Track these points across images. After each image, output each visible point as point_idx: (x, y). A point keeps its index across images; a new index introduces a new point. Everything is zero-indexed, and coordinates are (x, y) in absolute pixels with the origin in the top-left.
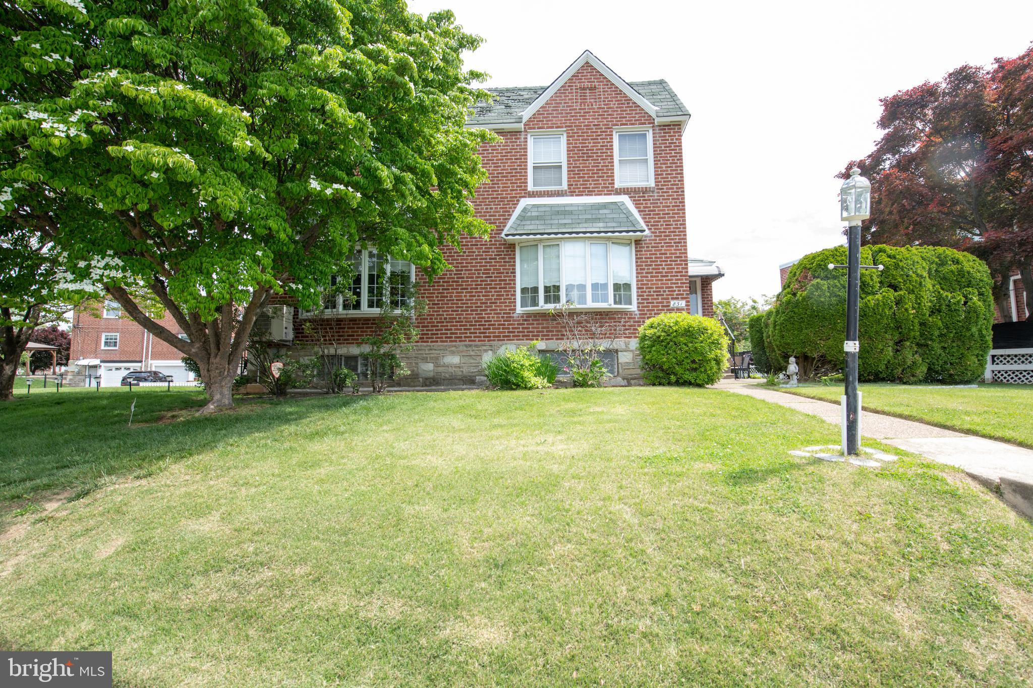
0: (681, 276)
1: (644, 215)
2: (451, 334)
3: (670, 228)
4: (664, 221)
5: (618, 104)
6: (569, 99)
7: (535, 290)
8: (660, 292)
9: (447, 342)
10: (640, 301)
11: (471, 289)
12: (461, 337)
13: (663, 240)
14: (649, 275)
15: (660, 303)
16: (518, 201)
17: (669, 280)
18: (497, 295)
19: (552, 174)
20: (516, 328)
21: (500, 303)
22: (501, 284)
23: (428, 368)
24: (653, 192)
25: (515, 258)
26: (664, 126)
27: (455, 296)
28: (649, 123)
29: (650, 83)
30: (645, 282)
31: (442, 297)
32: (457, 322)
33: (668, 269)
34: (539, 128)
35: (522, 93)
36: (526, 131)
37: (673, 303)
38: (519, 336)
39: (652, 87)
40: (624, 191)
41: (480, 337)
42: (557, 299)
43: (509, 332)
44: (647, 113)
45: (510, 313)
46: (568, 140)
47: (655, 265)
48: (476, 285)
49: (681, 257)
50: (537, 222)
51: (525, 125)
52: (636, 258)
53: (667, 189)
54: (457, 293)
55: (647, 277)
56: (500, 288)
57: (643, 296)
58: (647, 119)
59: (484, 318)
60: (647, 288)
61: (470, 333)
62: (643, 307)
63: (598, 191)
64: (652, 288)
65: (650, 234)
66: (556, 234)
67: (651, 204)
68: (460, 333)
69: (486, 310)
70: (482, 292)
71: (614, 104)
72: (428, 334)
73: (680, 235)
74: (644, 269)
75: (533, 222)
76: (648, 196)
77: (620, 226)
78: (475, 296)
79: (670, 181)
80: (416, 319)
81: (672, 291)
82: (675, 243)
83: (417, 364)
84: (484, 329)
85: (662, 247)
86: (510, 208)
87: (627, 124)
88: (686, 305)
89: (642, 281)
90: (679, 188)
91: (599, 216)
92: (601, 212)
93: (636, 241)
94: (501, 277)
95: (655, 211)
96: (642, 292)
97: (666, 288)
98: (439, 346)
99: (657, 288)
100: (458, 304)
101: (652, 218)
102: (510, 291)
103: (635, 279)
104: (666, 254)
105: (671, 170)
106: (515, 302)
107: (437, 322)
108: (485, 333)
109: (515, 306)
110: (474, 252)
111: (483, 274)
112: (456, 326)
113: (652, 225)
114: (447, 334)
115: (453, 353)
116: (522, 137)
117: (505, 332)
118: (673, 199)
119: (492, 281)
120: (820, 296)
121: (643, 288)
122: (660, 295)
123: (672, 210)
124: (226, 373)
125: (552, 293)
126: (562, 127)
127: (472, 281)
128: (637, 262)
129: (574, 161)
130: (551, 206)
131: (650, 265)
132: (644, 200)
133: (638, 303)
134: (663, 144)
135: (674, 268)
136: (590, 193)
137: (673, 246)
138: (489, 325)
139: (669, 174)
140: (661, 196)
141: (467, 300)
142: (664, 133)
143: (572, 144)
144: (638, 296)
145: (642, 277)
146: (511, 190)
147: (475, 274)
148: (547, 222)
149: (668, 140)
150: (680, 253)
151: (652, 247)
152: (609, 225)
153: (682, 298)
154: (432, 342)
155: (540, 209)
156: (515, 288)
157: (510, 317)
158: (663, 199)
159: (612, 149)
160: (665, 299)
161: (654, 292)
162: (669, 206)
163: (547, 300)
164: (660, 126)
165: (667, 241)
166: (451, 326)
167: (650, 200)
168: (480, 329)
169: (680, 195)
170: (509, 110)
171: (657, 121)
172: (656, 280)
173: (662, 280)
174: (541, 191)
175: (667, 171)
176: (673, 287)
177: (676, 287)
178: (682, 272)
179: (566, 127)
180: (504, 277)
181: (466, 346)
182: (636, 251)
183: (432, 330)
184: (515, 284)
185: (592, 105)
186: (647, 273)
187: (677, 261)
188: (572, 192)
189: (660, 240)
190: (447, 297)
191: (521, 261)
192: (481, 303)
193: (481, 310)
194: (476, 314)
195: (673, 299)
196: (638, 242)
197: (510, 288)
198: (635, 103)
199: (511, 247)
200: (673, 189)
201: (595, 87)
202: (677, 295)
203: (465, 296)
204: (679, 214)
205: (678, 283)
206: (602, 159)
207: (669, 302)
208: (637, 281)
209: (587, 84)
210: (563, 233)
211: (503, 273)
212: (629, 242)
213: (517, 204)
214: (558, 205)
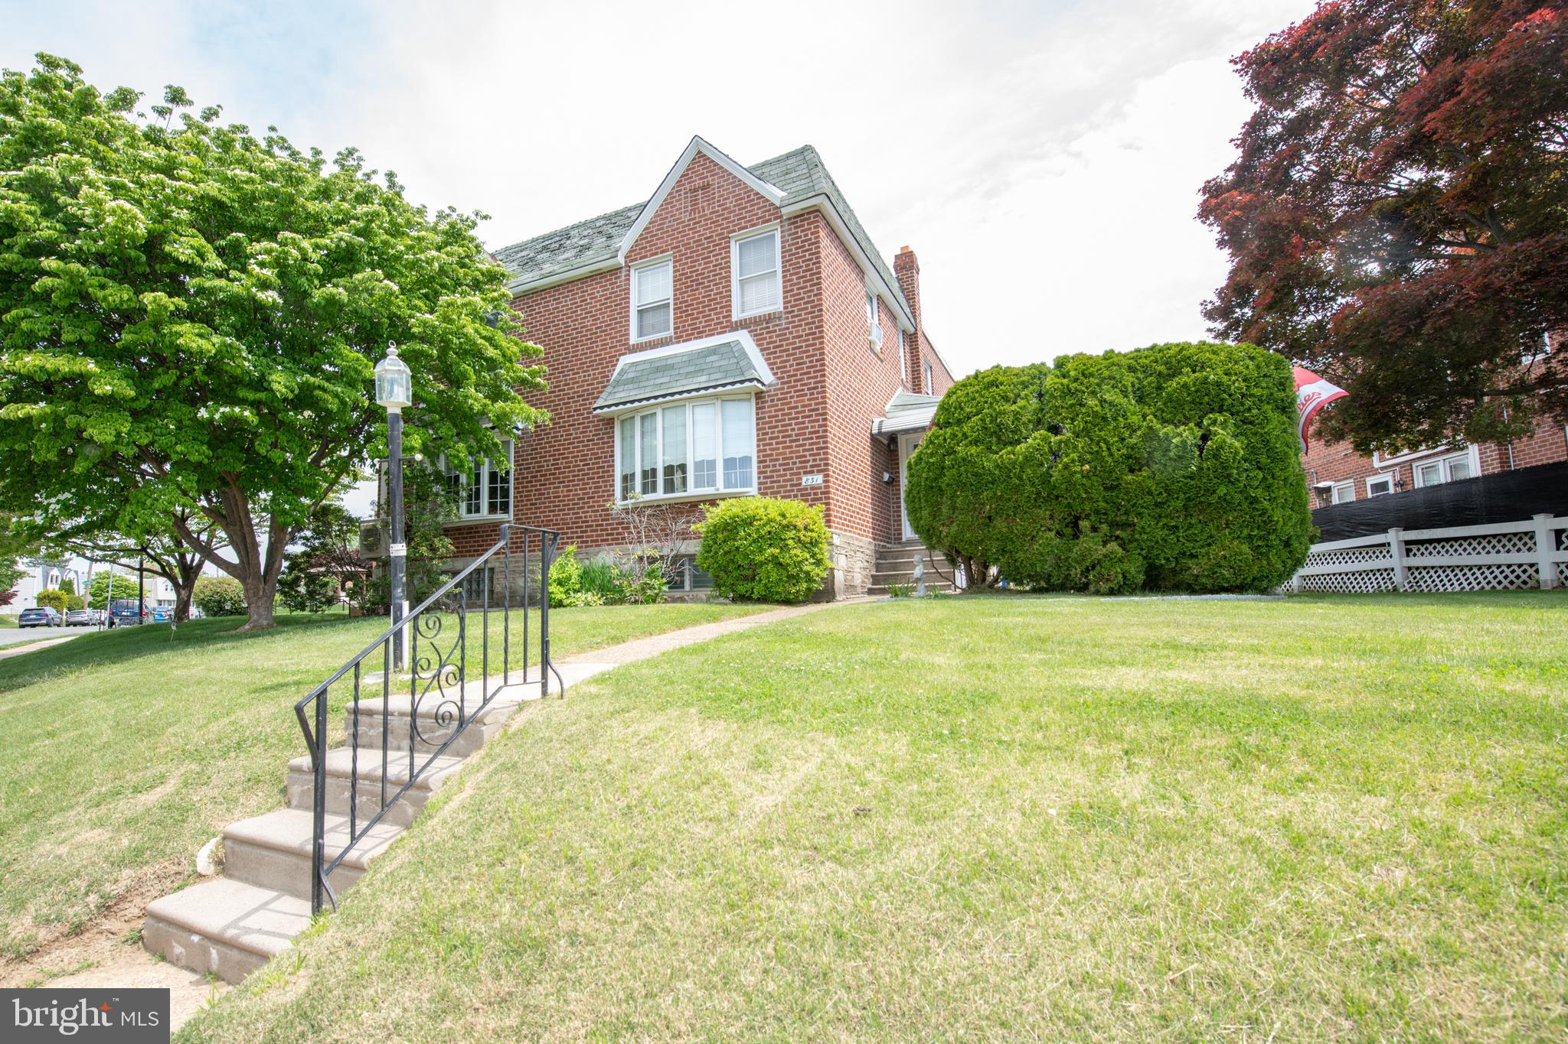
0: (817, 438)
1: (768, 354)
3: (802, 369)
4: (794, 360)
5: (736, 201)
6: (677, 210)
7: (633, 476)
8: (788, 464)
10: (762, 480)
11: (568, 482)
13: (793, 387)
14: (774, 442)
15: (788, 480)
16: (618, 360)
17: (800, 445)
19: (658, 317)
20: (614, 529)
21: (598, 497)
22: (599, 473)
24: (780, 318)
25: (613, 437)
26: (795, 217)
27: (552, 493)
28: (775, 219)
29: (778, 161)
30: (769, 452)
34: (641, 258)
35: (630, 214)
36: (627, 265)
37: (807, 480)
39: (789, 162)
40: (743, 324)
42: (654, 487)
43: (607, 535)
44: (773, 204)
45: (608, 510)
46: (675, 267)
47: (783, 426)
48: (573, 476)
49: (818, 409)
50: (631, 386)
51: (625, 257)
52: (757, 419)
53: (799, 310)
54: (554, 488)
55: (771, 444)
56: (598, 478)
57: (765, 472)
58: (773, 212)
59: (581, 518)
60: (771, 461)
62: (765, 488)
63: (710, 330)
64: (778, 460)
65: (774, 382)
66: (648, 399)
69: (583, 508)
70: (579, 485)
71: (730, 202)
73: (816, 377)
74: (767, 434)
75: (626, 387)
76: (774, 326)
77: (726, 378)
78: (571, 491)
79: (803, 298)
81: (804, 462)
83: (514, 579)
85: (792, 397)
86: (608, 371)
87: (746, 227)
88: (824, 481)
89: (765, 450)
90: (815, 306)
91: (704, 367)
92: (708, 359)
94: (598, 463)
95: (782, 346)
97: (797, 457)
99: (784, 459)
100: (554, 502)
101: (778, 357)
102: (609, 481)
103: (755, 449)
104: (797, 407)
105: (805, 282)
106: (614, 495)
109: (614, 500)
111: (580, 461)
113: (778, 368)
116: (624, 274)
117: (603, 535)
118: (806, 324)
119: (590, 469)
121: (765, 461)
122: (788, 469)
123: (805, 341)
125: (650, 479)
126: (667, 251)
127: (569, 472)
128: (758, 424)
129: (681, 294)
130: (651, 362)
131: (776, 427)
132: (767, 333)
133: (760, 483)
134: (793, 244)
135: (807, 428)
136: (700, 335)
137: (806, 395)
138: (586, 527)
139: (802, 288)
140: (790, 323)
141: (564, 496)
142: (796, 228)
143: (678, 271)
144: (759, 473)
145: (764, 445)
146: (610, 348)
147: (572, 462)
148: (641, 385)
149: (800, 237)
150: (816, 404)
152: (713, 377)
153: (819, 471)
155: (637, 368)
156: (613, 476)
157: (608, 515)
158: (793, 327)
159: (729, 267)
160: (796, 474)
162: (801, 336)
163: (645, 491)
164: (789, 219)
165: (799, 388)
167: (775, 331)
169: (817, 316)
170: (609, 243)
171: (785, 212)
172: (783, 448)
174: (642, 344)
175: (799, 283)
176: (805, 456)
177: (810, 455)
178: (818, 432)
179: (672, 249)
180: (603, 462)
182: (757, 409)
184: (614, 471)
185: (704, 211)
186: (771, 439)
187: (811, 416)
188: (679, 338)
189: (788, 388)
191: (623, 439)
192: (579, 499)
193: (578, 508)
194: (573, 514)
195: (805, 473)
196: (759, 395)
197: (609, 476)
198: (758, 193)
199: (609, 422)
200: (806, 308)
201: (708, 184)
202: (812, 466)
203: (562, 491)
204: (814, 345)
205: (812, 449)
206: (715, 285)
207: (801, 479)
208: (759, 451)
209: (699, 183)
210: (656, 397)
211: (600, 458)
212: (748, 396)
213: (615, 365)
214: (660, 359)
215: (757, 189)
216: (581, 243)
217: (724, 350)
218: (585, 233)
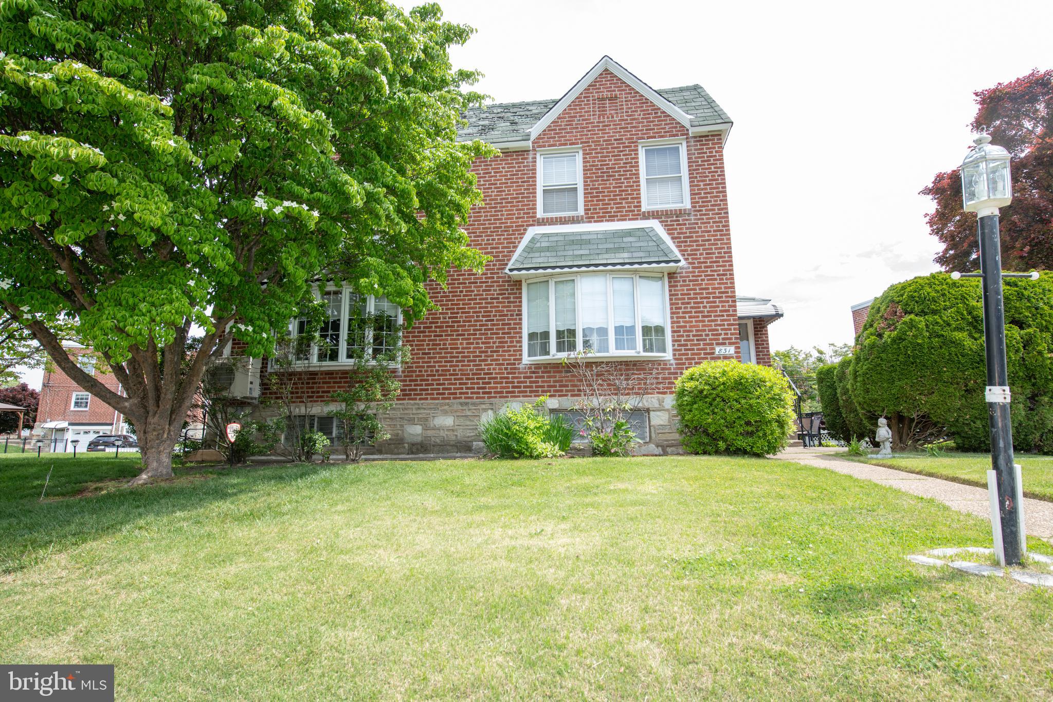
0: (728, 316)
1: (679, 242)
2: (444, 389)
3: (712, 258)
4: (704, 250)
5: (644, 114)
6: (586, 112)
7: (546, 335)
8: (701, 335)
9: (438, 399)
10: (676, 347)
11: (469, 335)
12: (456, 394)
13: (703, 272)
14: (687, 316)
15: (702, 349)
16: (525, 230)
17: (712, 321)
18: (500, 342)
19: (566, 198)
20: (521, 382)
21: (503, 351)
22: (504, 329)
23: (415, 431)
24: (689, 214)
25: (521, 298)
26: (700, 137)
27: (450, 344)
28: (682, 135)
29: (681, 90)
30: (682, 324)
31: (433, 345)
32: (451, 375)
33: (710, 307)
34: (549, 146)
35: (530, 108)
36: (534, 150)
37: (718, 350)
38: (526, 392)
39: (684, 94)
40: (653, 215)
41: (479, 393)
42: (572, 346)
43: (513, 387)
44: (679, 123)
45: (514, 364)
46: (584, 158)
47: (695, 303)
48: (474, 330)
49: (727, 292)
50: (548, 254)
51: (533, 143)
52: (670, 295)
53: (706, 210)
54: (452, 340)
55: (685, 317)
56: (503, 333)
57: (680, 341)
58: (679, 130)
59: (483, 369)
60: (684, 331)
61: (467, 388)
62: (680, 355)
63: (622, 216)
64: (692, 331)
65: (686, 266)
66: (570, 267)
67: (687, 229)
68: (455, 389)
69: (486, 360)
70: (481, 339)
71: (638, 115)
72: (416, 390)
73: (725, 266)
74: (680, 308)
75: (542, 254)
76: (684, 220)
77: (649, 256)
78: (472, 343)
79: (710, 201)
80: (403, 372)
81: (717, 335)
82: (718, 275)
83: (402, 426)
84: (483, 383)
85: (702, 280)
86: (516, 238)
87: (655, 137)
88: (736, 352)
89: (679, 322)
90: (722, 209)
91: (623, 245)
92: (625, 240)
93: (669, 274)
94: (504, 320)
95: (692, 237)
96: (678, 336)
97: (710, 331)
98: (428, 404)
99: (697, 331)
100: (452, 353)
101: (689, 246)
102: (515, 337)
103: (669, 321)
104: (708, 289)
105: (711, 189)
106: (521, 351)
107: (428, 376)
108: (485, 388)
109: (521, 355)
110: (473, 291)
111: (483, 316)
112: (450, 379)
113: (688, 255)
114: (439, 389)
115: (445, 413)
116: (531, 156)
117: (508, 387)
118: (714, 222)
119: (494, 325)
120: (915, 336)
121: (679, 331)
122: (702, 340)
123: (713, 236)
124: (165, 436)
125: (566, 338)
126: (577, 144)
127: (469, 326)
128: (671, 299)
129: (592, 181)
130: (565, 235)
131: (688, 303)
132: (678, 225)
133: (674, 350)
134: (699, 158)
135: (718, 307)
136: (612, 218)
137: (716, 279)
138: (489, 378)
139: (709, 193)
140: (699, 219)
141: (463, 348)
142: (701, 145)
143: (588, 162)
144: (673, 341)
145: (677, 318)
146: (517, 218)
147: (473, 317)
148: (559, 254)
149: (706, 153)
150: (726, 288)
151: (690, 281)
152: (635, 255)
153: (730, 344)
154: (420, 399)
155: (551, 239)
156: (521, 333)
157: (515, 369)
158: (702, 223)
159: (638, 166)
160: (708, 344)
161: (694, 336)
162: (710, 231)
163: (560, 348)
164: (695, 137)
165: (709, 273)
166: (444, 380)
167: (685, 224)
168: (478, 383)
169: (723, 217)
170: (515, 127)
171: (692, 131)
172: (696, 322)
173: (704, 321)
174: (552, 218)
175: (706, 189)
176: (717, 330)
177: (722, 330)
178: (729, 311)
179: (582, 143)
180: (509, 320)
181: (461, 404)
182: (670, 286)
183: (421, 385)
184: (521, 328)
185: (613, 117)
186: (684, 313)
187: (721, 297)
188: (590, 217)
189: (699, 272)
190: (439, 345)
191: (529, 301)
192: (480, 352)
193: (480, 361)
194: (474, 365)
195: (718, 344)
196: (671, 275)
197: (515, 333)
198: (664, 112)
199: (517, 284)
200: (714, 210)
201: (616, 96)
202: (723, 339)
203: (461, 343)
204: (723, 240)
205: (724, 325)
206: (625, 179)
207: (714, 349)
208: (672, 323)
209: (606, 94)
210: (579, 266)
211: (506, 315)
212: (660, 275)
213: (524, 234)
214: (573, 234)
215: (664, 108)
216: (481, 123)
217: (640, 233)
218: (484, 116)
